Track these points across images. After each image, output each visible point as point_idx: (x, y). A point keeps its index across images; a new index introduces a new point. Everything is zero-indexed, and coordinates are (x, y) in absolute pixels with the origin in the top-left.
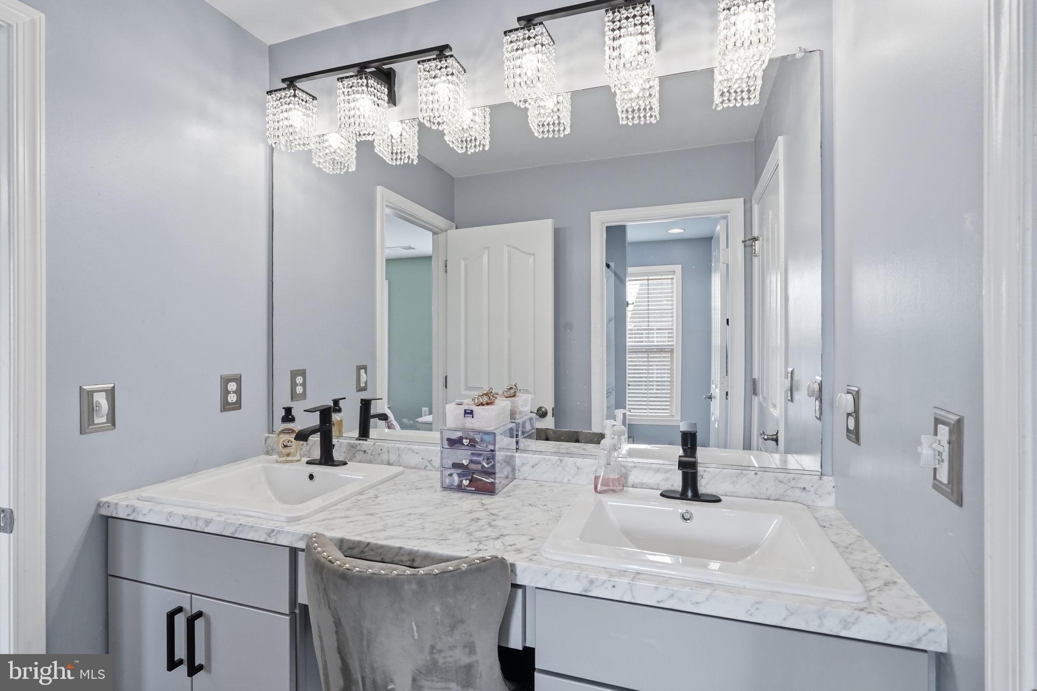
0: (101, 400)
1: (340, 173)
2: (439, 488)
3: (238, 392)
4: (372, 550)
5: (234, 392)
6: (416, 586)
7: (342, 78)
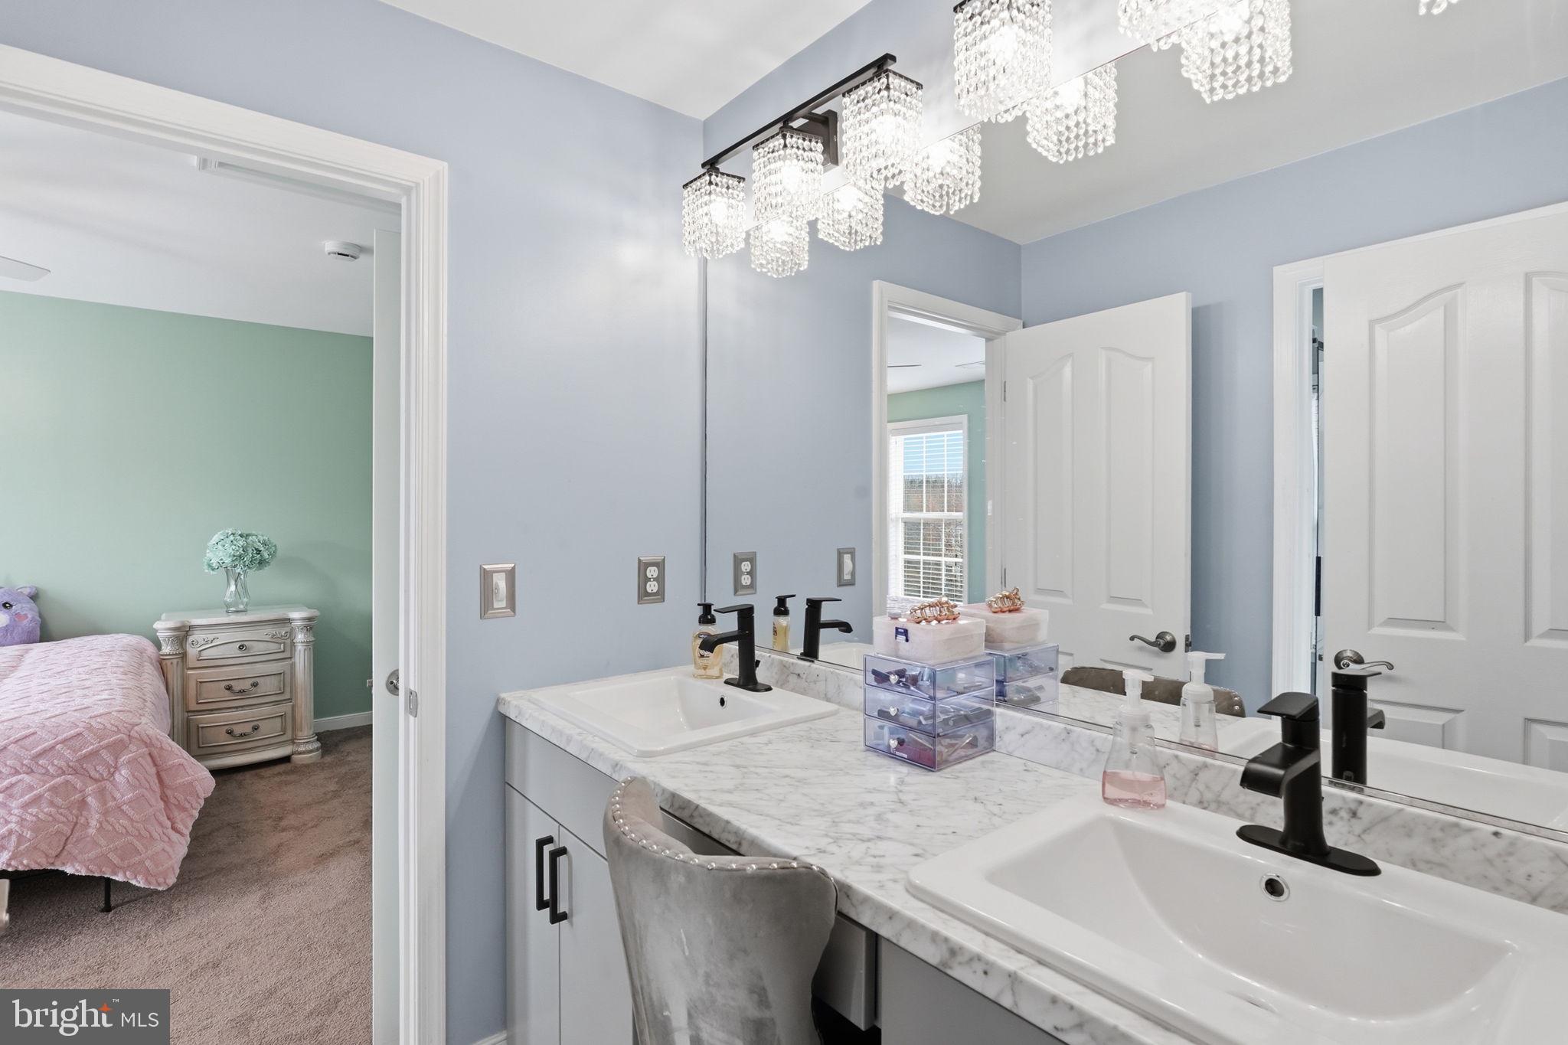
0: (500, 581)
1: (790, 275)
2: (863, 747)
3: (660, 579)
4: (701, 816)
5: (655, 579)
6: (683, 879)
7: (757, 145)
